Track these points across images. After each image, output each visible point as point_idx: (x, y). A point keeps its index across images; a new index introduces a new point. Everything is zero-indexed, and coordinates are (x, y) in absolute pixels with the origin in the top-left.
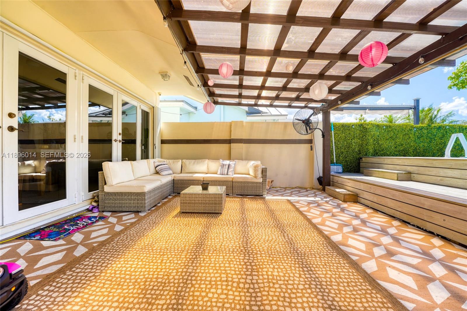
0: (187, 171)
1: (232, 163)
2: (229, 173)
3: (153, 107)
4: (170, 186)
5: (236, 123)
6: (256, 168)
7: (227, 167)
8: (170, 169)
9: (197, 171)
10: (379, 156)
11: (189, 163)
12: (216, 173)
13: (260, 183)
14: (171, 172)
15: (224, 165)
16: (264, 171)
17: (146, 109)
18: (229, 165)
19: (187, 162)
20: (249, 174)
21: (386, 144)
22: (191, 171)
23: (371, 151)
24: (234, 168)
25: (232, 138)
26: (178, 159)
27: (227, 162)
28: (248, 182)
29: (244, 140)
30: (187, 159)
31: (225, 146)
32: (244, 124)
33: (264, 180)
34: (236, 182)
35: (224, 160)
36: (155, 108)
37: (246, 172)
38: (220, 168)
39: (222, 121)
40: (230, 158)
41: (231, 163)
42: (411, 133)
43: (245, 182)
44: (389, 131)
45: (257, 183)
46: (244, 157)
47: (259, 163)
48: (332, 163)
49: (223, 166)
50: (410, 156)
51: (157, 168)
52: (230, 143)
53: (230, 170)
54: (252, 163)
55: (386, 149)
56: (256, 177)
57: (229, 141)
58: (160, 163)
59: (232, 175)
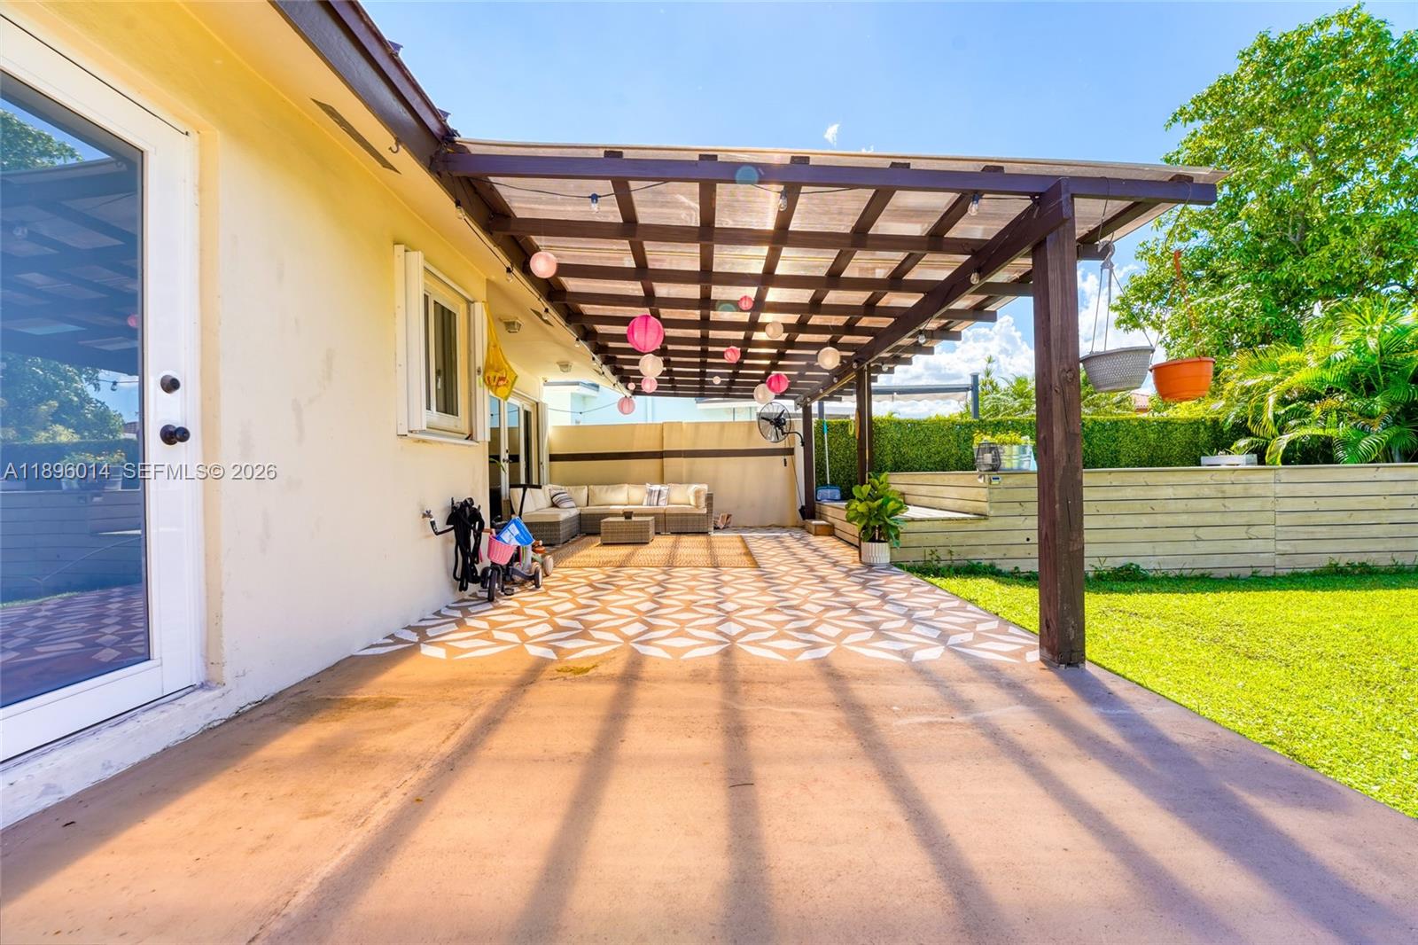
0: (597, 503)
1: (664, 488)
2: (660, 503)
3: (537, 404)
4: (576, 523)
5: (671, 424)
6: (697, 493)
7: (657, 493)
8: (570, 499)
9: (612, 502)
10: (902, 471)
11: (600, 490)
12: (642, 504)
13: (703, 515)
14: (573, 504)
15: (652, 491)
16: (709, 498)
17: (528, 408)
18: (660, 491)
19: (596, 489)
20: (690, 505)
21: (911, 453)
22: (603, 502)
23: (889, 463)
24: (668, 494)
25: (665, 449)
26: (583, 485)
27: (657, 487)
28: (687, 515)
29: (685, 451)
30: (595, 485)
31: (655, 463)
32: (684, 426)
33: (710, 511)
34: (670, 515)
35: (652, 484)
36: (540, 405)
37: (686, 501)
38: (647, 496)
39: (650, 421)
40: (662, 481)
41: (662, 488)
42: (951, 434)
43: (682, 515)
44: (916, 432)
45: (699, 515)
46: (684, 479)
47: (705, 487)
48: (823, 484)
49: (651, 493)
50: (951, 470)
51: (554, 499)
52: (662, 458)
53: (661, 499)
54: (694, 487)
55: (914, 459)
56: (697, 507)
57: (660, 455)
58: (558, 492)
59: (663, 506)
